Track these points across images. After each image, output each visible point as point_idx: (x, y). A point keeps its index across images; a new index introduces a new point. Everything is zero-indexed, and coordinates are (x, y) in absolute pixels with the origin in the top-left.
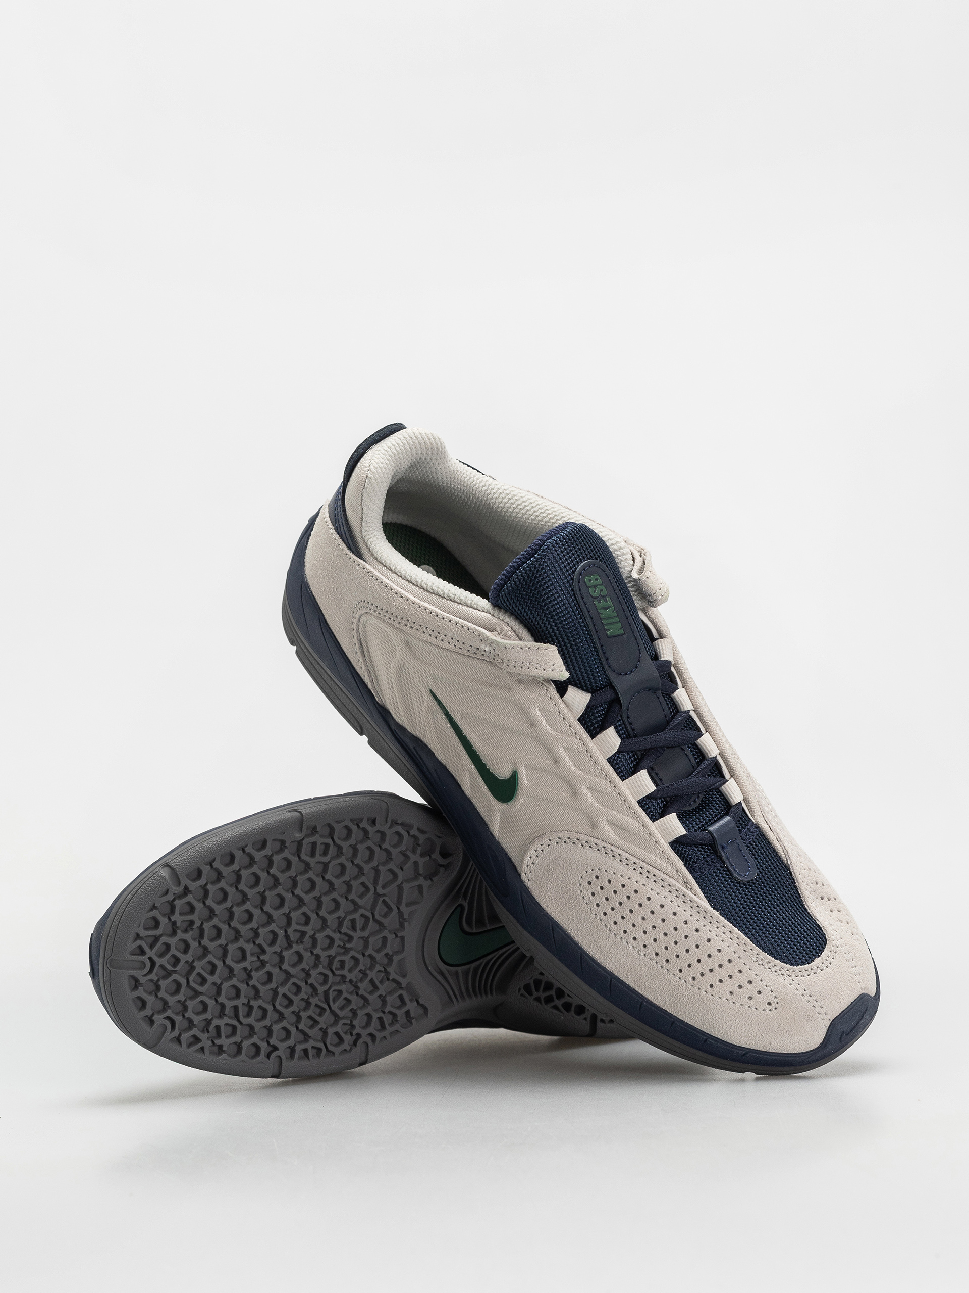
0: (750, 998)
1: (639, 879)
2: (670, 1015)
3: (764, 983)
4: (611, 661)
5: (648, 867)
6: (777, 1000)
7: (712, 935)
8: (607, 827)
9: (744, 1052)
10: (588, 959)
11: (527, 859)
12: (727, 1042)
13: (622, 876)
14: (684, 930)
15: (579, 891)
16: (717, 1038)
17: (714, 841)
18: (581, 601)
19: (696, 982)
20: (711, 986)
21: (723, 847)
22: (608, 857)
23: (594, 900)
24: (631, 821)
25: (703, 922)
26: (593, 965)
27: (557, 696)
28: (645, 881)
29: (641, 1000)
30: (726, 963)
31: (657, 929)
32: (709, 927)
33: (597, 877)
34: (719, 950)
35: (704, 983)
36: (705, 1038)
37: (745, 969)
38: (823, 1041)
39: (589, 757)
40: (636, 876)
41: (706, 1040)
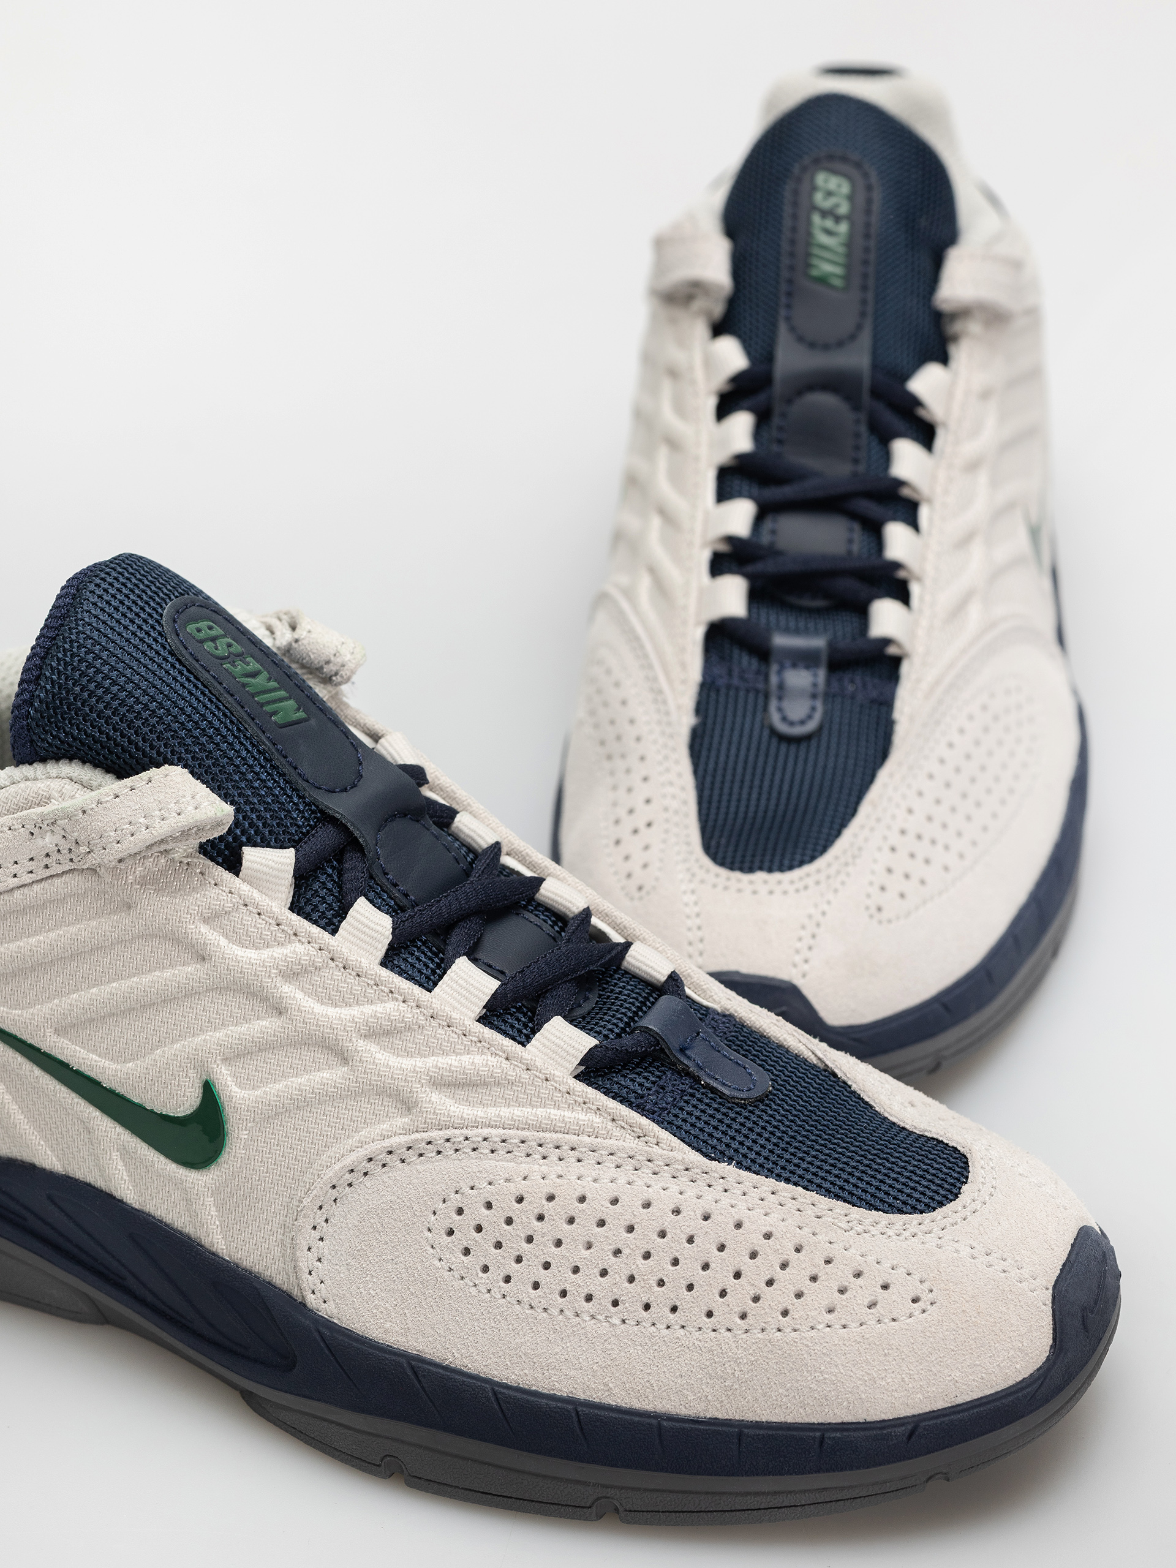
0: (872, 1305)
1: (545, 1169)
2: (727, 1423)
3: (887, 1265)
4: (305, 768)
5: (555, 1136)
6: (926, 1285)
7: (741, 1213)
8: (435, 1097)
9: (910, 1427)
10: (512, 1393)
11: (306, 1260)
12: (866, 1423)
13: (508, 1180)
14: (678, 1228)
15: (436, 1262)
16: (843, 1423)
17: (658, 1044)
18: (197, 666)
19: (750, 1319)
20: (785, 1313)
21: (682, 1050)
22: (463, 1156)
23: (474, 1262)
24: (478, 1059)
25: (709, 1195)
26: (528, 1401)
27: (227, 875)
28: (559, 1168)
29: (654, 1422)
30: (793, 1256)
31: (625, 1251)
32: (726, 1200)
33: (460, 1211)
34: (768, 1236)
35: (767, 1312)
36: (818, 1434)
37: (835, 1251)
38: (1054, 1339)
39: (342, 970)
40: (536, 1167)
41: (822, 1440)
